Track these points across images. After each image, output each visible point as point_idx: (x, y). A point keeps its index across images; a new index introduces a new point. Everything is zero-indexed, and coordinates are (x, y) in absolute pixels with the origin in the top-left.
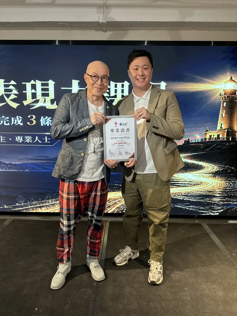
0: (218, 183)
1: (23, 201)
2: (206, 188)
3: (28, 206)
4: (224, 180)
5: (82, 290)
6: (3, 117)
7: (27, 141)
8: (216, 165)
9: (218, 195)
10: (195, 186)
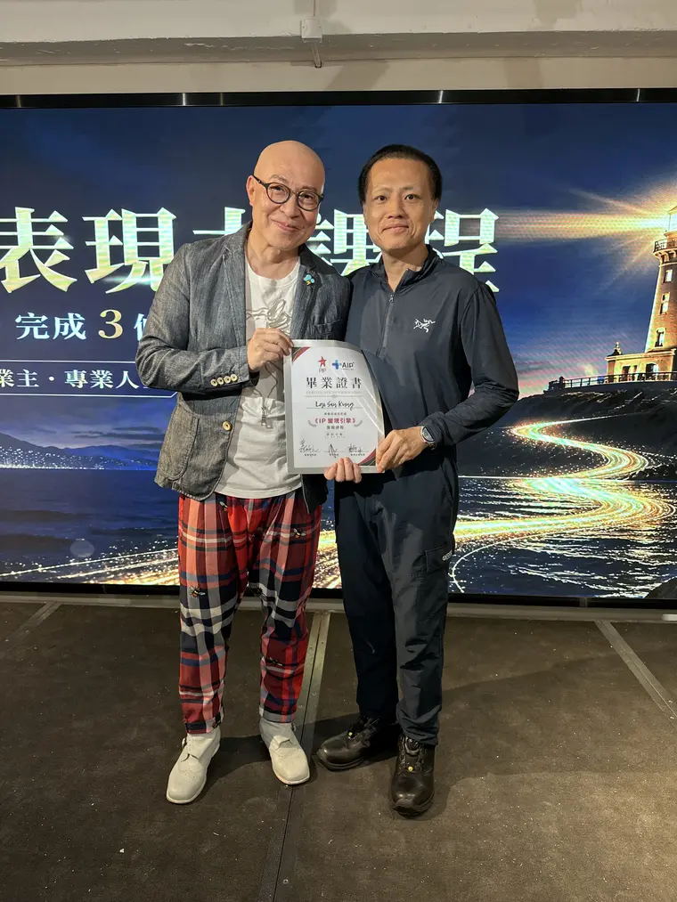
0: (647, 504)
1: (88, 555)
2: (610, 521)
3: (103, 568)
4: (665, 497)
5: (249, 801)
6: (32, 315)
7: (97, 384)
8: (641, 454)
9: (645, 541)
10: (580, 514)
